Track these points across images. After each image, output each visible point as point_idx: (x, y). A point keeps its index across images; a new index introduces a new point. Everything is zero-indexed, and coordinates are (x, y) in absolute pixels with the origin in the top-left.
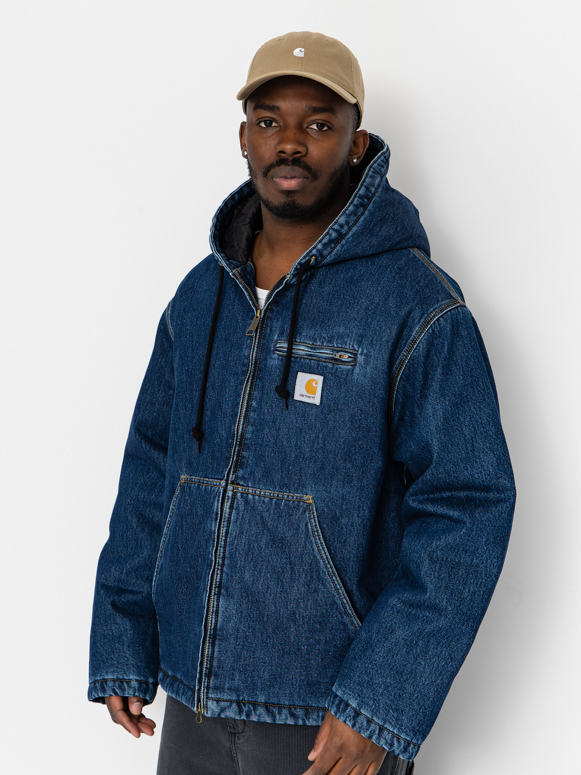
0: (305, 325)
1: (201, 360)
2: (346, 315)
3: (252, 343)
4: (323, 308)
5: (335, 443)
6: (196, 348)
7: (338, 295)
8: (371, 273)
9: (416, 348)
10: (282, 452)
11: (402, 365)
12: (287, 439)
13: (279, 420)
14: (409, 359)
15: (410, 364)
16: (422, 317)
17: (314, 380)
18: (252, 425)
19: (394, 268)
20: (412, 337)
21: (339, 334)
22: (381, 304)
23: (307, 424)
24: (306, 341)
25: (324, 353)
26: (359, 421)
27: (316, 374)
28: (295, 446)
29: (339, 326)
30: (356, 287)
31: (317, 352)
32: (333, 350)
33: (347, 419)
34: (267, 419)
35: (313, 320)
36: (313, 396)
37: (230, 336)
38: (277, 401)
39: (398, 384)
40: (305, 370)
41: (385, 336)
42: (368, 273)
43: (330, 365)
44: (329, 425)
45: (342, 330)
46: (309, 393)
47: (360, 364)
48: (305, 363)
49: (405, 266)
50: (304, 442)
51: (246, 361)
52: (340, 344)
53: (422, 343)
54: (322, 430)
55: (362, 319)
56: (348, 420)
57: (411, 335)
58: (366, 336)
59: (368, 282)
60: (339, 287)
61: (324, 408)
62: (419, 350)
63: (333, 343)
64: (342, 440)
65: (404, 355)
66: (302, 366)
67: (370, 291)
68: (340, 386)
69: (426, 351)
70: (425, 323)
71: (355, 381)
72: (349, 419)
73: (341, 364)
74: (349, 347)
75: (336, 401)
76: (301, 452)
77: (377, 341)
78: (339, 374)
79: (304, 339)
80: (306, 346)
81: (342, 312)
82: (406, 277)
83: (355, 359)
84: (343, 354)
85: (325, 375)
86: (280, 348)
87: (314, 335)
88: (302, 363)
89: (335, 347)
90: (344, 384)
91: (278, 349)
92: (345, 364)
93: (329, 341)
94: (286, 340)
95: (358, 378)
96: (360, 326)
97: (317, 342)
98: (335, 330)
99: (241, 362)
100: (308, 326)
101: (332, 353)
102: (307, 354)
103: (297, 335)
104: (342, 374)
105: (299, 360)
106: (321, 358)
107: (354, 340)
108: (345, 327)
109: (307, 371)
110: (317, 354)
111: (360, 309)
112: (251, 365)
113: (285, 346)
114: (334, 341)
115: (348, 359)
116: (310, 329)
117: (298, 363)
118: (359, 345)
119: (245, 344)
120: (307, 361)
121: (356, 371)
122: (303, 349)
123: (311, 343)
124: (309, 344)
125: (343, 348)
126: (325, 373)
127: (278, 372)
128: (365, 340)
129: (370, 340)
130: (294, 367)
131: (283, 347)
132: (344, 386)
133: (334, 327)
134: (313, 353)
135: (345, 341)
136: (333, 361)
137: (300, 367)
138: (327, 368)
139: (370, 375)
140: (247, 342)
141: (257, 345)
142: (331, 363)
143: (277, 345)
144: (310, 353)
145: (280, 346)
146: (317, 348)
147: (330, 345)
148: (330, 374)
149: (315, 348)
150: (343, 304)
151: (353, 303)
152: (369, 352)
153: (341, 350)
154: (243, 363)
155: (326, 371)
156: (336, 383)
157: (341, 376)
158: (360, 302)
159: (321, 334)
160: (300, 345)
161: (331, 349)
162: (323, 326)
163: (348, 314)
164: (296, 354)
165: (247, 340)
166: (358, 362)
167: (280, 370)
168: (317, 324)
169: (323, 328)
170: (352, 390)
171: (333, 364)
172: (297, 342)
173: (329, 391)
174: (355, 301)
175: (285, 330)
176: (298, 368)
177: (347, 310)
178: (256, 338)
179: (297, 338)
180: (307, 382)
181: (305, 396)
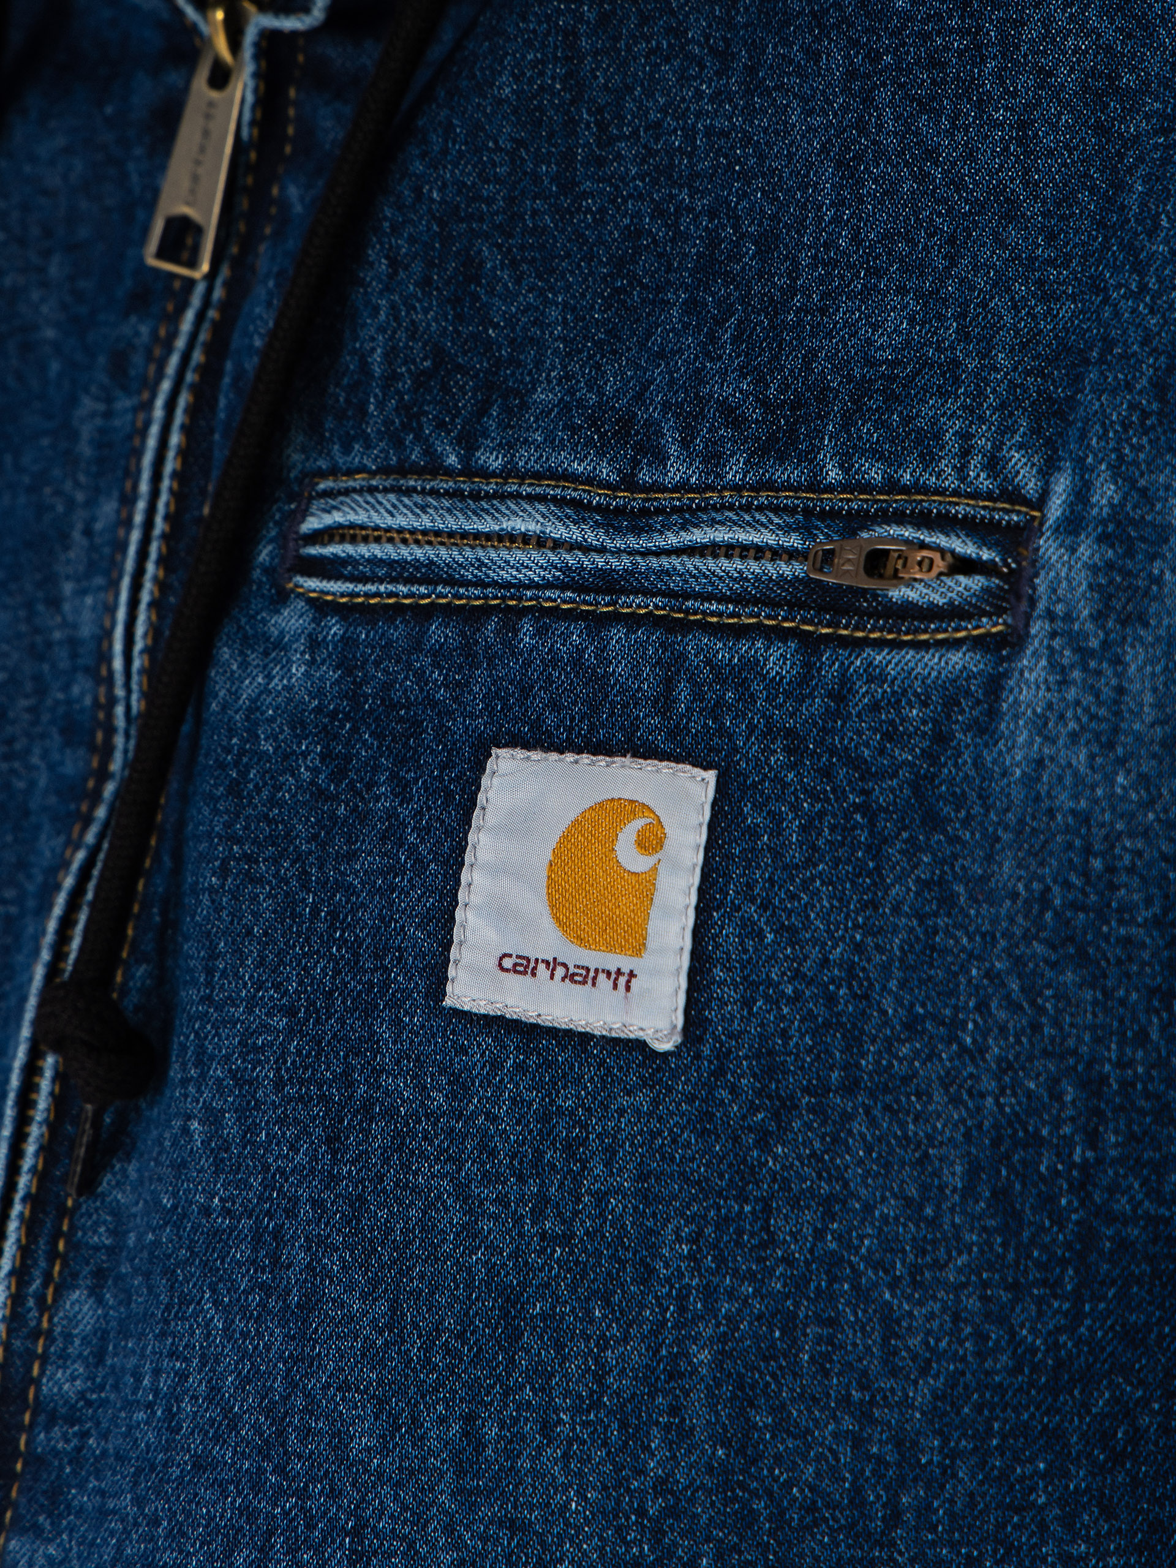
0: (554, 313)
2: (923, 177)
3: (128, 524)
4: (690, 135)
5: (848, 1423)
10: (333, 1529)
12: (382, 1402)
13: (305, 1210)
17: (634, 808)
18: (100, 1274)
21: (871, 363)
23: (566, 1239)
24: (563, 460)
25: (729, 550)
26: (1081, 1187)
27: (649, 753)
28: (460, 1473)
29: (867, 292)
31: (659, 553)
32: (809, 519)
33: (955, 1175)
34: (206, 1211)
36: (614, 961)
38: (290, 1032)
40: (549, 720)
43: (779, 660)
44: (772, 1241)
45: (892, 327)
46: (581, 941)
47: (1062, 624)
48: (555, 662)
50: (546, 1428)
51: (81, 688)
52: (877, 455)
54: (709, 1293)
55: (1066, 199)
56: (969, 1192)
58: (1108, 344)
61: (719, 1073)
63: (808, 457)
64: (922, 1394)
66: (525, 691)
68: (875, 850)
71: (1017, 794)
72: (973, 1171)
73: (880, 644)
74: (961, 471)
75: (831, 1000)
76: (513, 1526)
78: (860, 736)
79: (550, 439)
80: (560, 502)
81: (881, 153)
83: (1013, 577)
84: (894, 540)
85: (736, 750)
86: (331, 541)
87: (639, 397)
88: (527, 664)
89: (830, 489)
90: (905, 828)
91: (314, 551)
92: (917, 631)
93: (772, 438)
94: (385, 471)
95: (1040, 763)
96: (1051, 262)
97: (661, 458)
98: (829, 335)
99: (49, 702)
100: (577, 319)
101: (794, 541)
102: (566, 569)
103: (483, 410)
104: (888, 736)
105: (497, 632)
106: (697, 596)
107: (1003, 406)
108: (919, 295)
109: (569, 730)
110: (665, 561)
111: (1039, 103)
112: (120, 722)
113: (377, 519)
114: (819, 433)
115: (949, 582)
116: (600, 344)
117: (491, 666)
118: (1049, 442)
119: (77, 535)
120: (565, 637)
121: (1025, 695)
122: (533, 527)
123: (605, 471)
124: (590, 480)
125: (905, 490)
126: (730, 737)
127: (316, 761)
128: (1098, 392)
129: (1144, 381)
130: (455, 700)
131: (362, 527)
132: (913, 849)
133: (823, 311)
134: (626, 561)
135: (920, 423)
136: (804, 621)
137: (504, 700)
138: (754, 686)
139: (1162, 723)
140: (94, 519)
141: (164, 536)
142: (794, 633)
143: (303, 521)
144: (600, 561)
145: (328, 520)
146: (659, 511)
147: (780, 475)
148: (778, 745)
149: (644, 512)
150: (868, 77)
151: (961, 53)
152: (1143, 492)
153: (885, 511)
154: (61, 710)
155: (740, 715)
156: (833, 829)
157: (882, 751)
158: (1031, 32)
159: (702, 382)
160: (503, 497)
161: (792, 511)
162: (718, 303)
163: (936, 163)
164: (466, 584)
165: (91, 503)
166: (1041, 605)
167: (326, 747)
168: (659, 289)
169: (720, 322)
170: (985, 879)
171: (810, 644)
172: (486, 474)
173: (764, 907)
174: (979, 28)
175: (377, 371)
176: (489, 708)
177: (916, 134)
178: (156, 477)
179: (485, 434)
180: (565, 838)
181: (542, 967)
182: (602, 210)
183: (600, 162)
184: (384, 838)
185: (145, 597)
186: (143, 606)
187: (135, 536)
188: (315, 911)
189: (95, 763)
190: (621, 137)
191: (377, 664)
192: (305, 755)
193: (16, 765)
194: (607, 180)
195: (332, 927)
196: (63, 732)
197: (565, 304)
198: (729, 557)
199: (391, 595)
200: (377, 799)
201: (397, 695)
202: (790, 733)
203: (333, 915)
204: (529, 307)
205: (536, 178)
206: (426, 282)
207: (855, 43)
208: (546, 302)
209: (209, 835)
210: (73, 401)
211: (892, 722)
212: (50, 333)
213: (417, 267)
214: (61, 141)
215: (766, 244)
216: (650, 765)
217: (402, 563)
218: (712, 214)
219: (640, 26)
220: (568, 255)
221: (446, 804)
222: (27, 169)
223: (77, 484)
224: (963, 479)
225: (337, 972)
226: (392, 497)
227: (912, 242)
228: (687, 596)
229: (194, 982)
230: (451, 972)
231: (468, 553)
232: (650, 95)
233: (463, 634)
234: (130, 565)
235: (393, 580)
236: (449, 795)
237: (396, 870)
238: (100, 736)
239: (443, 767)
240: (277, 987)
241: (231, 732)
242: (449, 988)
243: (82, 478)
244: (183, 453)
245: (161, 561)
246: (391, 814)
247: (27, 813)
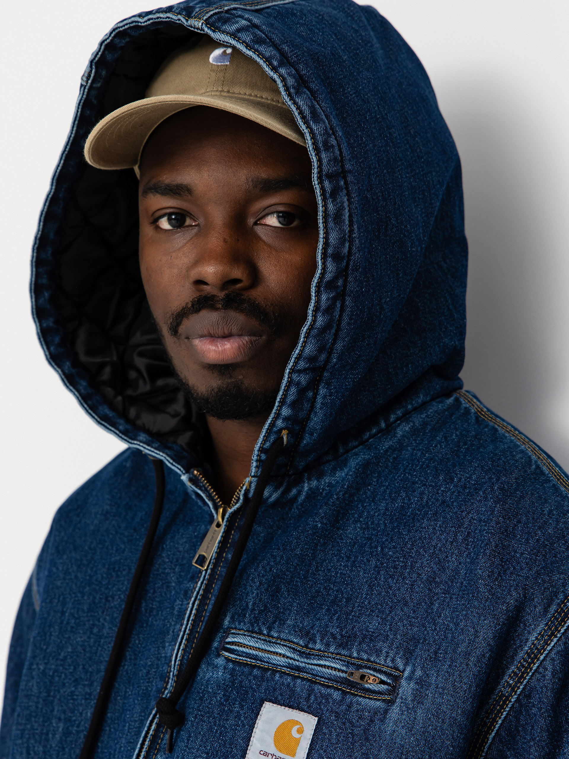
0: (295, 604)
1: (77, 656)
2: (387, 592)
3: (180, 630)
4: (336, 573)
6: (69, 629)
7: (371, 548)
8: (444, 502)
9: (536, 670)
11: (502, 707)
14: (519, 695)
15: (521, 706)
16: (552, 600)
17: (297, 723)
19: (492, 490)
20: (529, 644)
21: (368, 631)
22: (463, 572)
24: (292, 638)
25: (328, 667)
27: (302, 710)
29: (369, 615)
30: (409, 531)
31: (312, 664)
32: (348, 664)
35: (313, 597)
37: (150, 616)
39: (489, 748)
40: (280, 698)
41: (463, 641)
42: (437, 500)
43: (336, 695)
45: (374, 624)
46: (280, 751)
47: (404, 700)
48: (283, 684)
49: (516, 490)
51: (165, 667)
52: (366, 652)
53: (553, 659)
55: (419, 604)
57: (527, 640)
58: (425, 640)
59: (435, 520)
60: (374, 530)
62: (544, 676)
63: (350, 649)
65: (510, 685)
66: (275, 690)
67: (440, 540)
68: (353, 744)
69: (560, 679)
70: (560, 614)
71: (388, 737)
73: (361, 696)
74: (385, 660)
77: (446, 653)
78: (353, 716)
79: (289, 633)
80: (290, 648)
81: (379, 585)
82: (517, 514)
83: (394, 687)
84: (368, 673)
85: (323, 714)
86: (232, 645)
87: (312, 628)
88: (276, 684)
89: (354, 658)
90: (360, 740)
91: (228, 646)
92: (370, 695)
93: (342, 643)
94: (248, 631)
95: (394, 731)
96: (413, 617)
97: (315, 642)
98: (359, 623)
99: (159, 670)
100: (300, 607)
101: (344, 668)
102: (289, 664)
103: (274, 622)
104: (360, 718)
105: (270, 675)
106: (319, 676)
107: (397, 648)
108: (381, 618)
109: (284, 701)
110: (313, 667)
111: (417, 581)
112: (171, 677)
113: (245, 642)
114: (353, 645)
115: (379, 685)
116: (304, 614)
117: (267, 682)
118: (407, 658)
119: (171, 632)
120: (286, 679)
121: (393, 715)
122: (283, 652)
123: (301, 643)
124: (297, 644)
125: (371, 662)
126: (322, 710)
127: (221, 695)
128: (421, 650)
129: (432, 650)
130: (257, 688)
131: (241, 643)
132: (362, 745)
133: (358, 617)
134: (304, 665)
135: (377, 647)
136: (344, 687)
137: (269, 691)
138: (330, 700)
139: (423, 728)
140: (175, 629)
141: (188, 634)
142: (341, 689)
143: (227, 638)
144: (297, 663)
145: (233, 640)
146: (313, 655)
147: (343, 652)
148: (333, 715)
149: (309, 654)
150: (380, 568)
151: (401, 566)
152: (427, 675)
153: (366, 666)
154: (161, 672)
155: (325, 706)
156: (344, 737)
157: (358, 721)
158: (418, 565)
159: (328, 627)
160: (276, 643)
161: (345, 661)
162: (334, 611)
163: (391, 590)
164: (265, 662)
165: (175, 625)
166: (400, 695)
167: (224, 693)
168: (321, 605)
169: (334, 615)
170: (377, 755)
171: (344, 693)
172: (273, 637)
173: (325, 751)
174: (407, 562)
175: (250, 607)
176: (265, 692)
177: (388, 582)
178: (188, 620)
179: (274, 628)
180: (280, 726)
181: (270, 755)
182: (312, 585)
183: (315, 574)
184: (236, 717)
185: (181, 648)
186: (181, 650)
187: (182, 633)
188: (217, 731)
189: (165, 686)
190: (321, 570)
191: (240, 676)
192: (219, 694)
193: (150, 684)
194: (315, 579)
195: (220, 736)
196: (160, 678)
197: (298, 603)
198: (328, 669)
199: (246, 661)
200: (235, 708)
201: (243, 684)
202: (336, 712)
203: (221, 733)
204: (289, 602)
205: (299, 574)
206: (267, 590)
207: (378, 560)
208: (294, 602)
209: (193, 708)
210: (175, 601)
211: (361, 715)
212: (173, 584)
213: (266, 586)
214: (185, 540)
215: (348, 600)
216: (302, 713)
217: (250, 654)
218: (337, 591)
219: (332, 547)
220: (301, 593)
221: (252, 713)
222: (176, 546)
223: (173, 620)
224: (385, 662)
225: (220, 746)
226: (249, 638)
227: (382, 606)
228: (317, 676)
229: (184, 742)
230: (248, 752)
231: (266, 655)
232: (330, 563)
233: (262, 674)
234: (179, 640)
235: (247, 657)
236: (253, 710)
237: (238, 725)
238: (167, 679)
239: (252, 704)
240: (205, 747)
241: (202, 685)
242: (247, 755)
243: (174, 619)
244: (195, 615)
245: (186, 640)
246: (238, 712)
247: (150, 696)
